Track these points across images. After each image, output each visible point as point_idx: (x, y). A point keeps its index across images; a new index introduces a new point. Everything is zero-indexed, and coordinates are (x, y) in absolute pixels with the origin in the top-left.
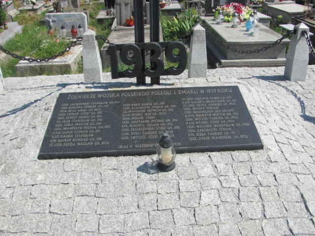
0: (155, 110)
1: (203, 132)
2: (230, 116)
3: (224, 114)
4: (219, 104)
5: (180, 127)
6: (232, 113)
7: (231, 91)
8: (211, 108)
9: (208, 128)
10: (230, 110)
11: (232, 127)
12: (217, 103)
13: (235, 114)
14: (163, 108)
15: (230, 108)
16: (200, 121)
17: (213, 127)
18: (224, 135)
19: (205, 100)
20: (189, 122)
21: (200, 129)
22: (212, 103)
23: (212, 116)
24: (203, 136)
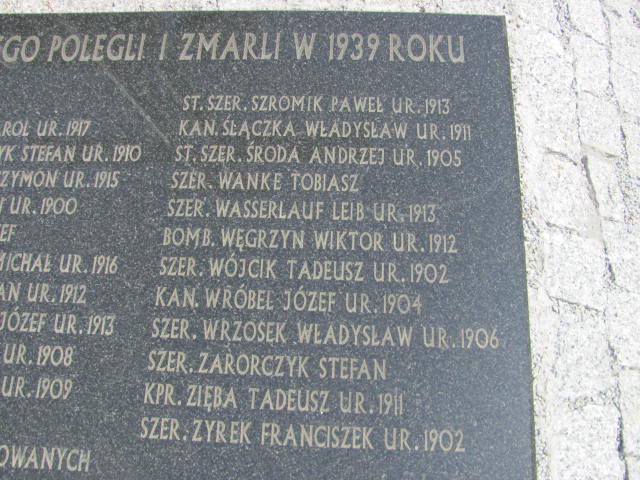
0: (28, 177)
1: (225, 381)
2: (403, 263)
3: (376, 243)
4: (370, 158)
5: (118, 326)
6: (422, 230)
7: (461, 59)
8: (318, 182)
9: (263, 349)
10: (417, 211)
11: (394, 356)
12: (359, 142)
13: (437, 241)
14: (70, 167)
15: (422, 194)
16: (235, 282)
17: (292, 346)
18: (334, 416)
19: (299, 118)
20: (173, 283)
21: (217, 347)
22: (333, 142)
23: (310, 253)
24: (216, 415)
